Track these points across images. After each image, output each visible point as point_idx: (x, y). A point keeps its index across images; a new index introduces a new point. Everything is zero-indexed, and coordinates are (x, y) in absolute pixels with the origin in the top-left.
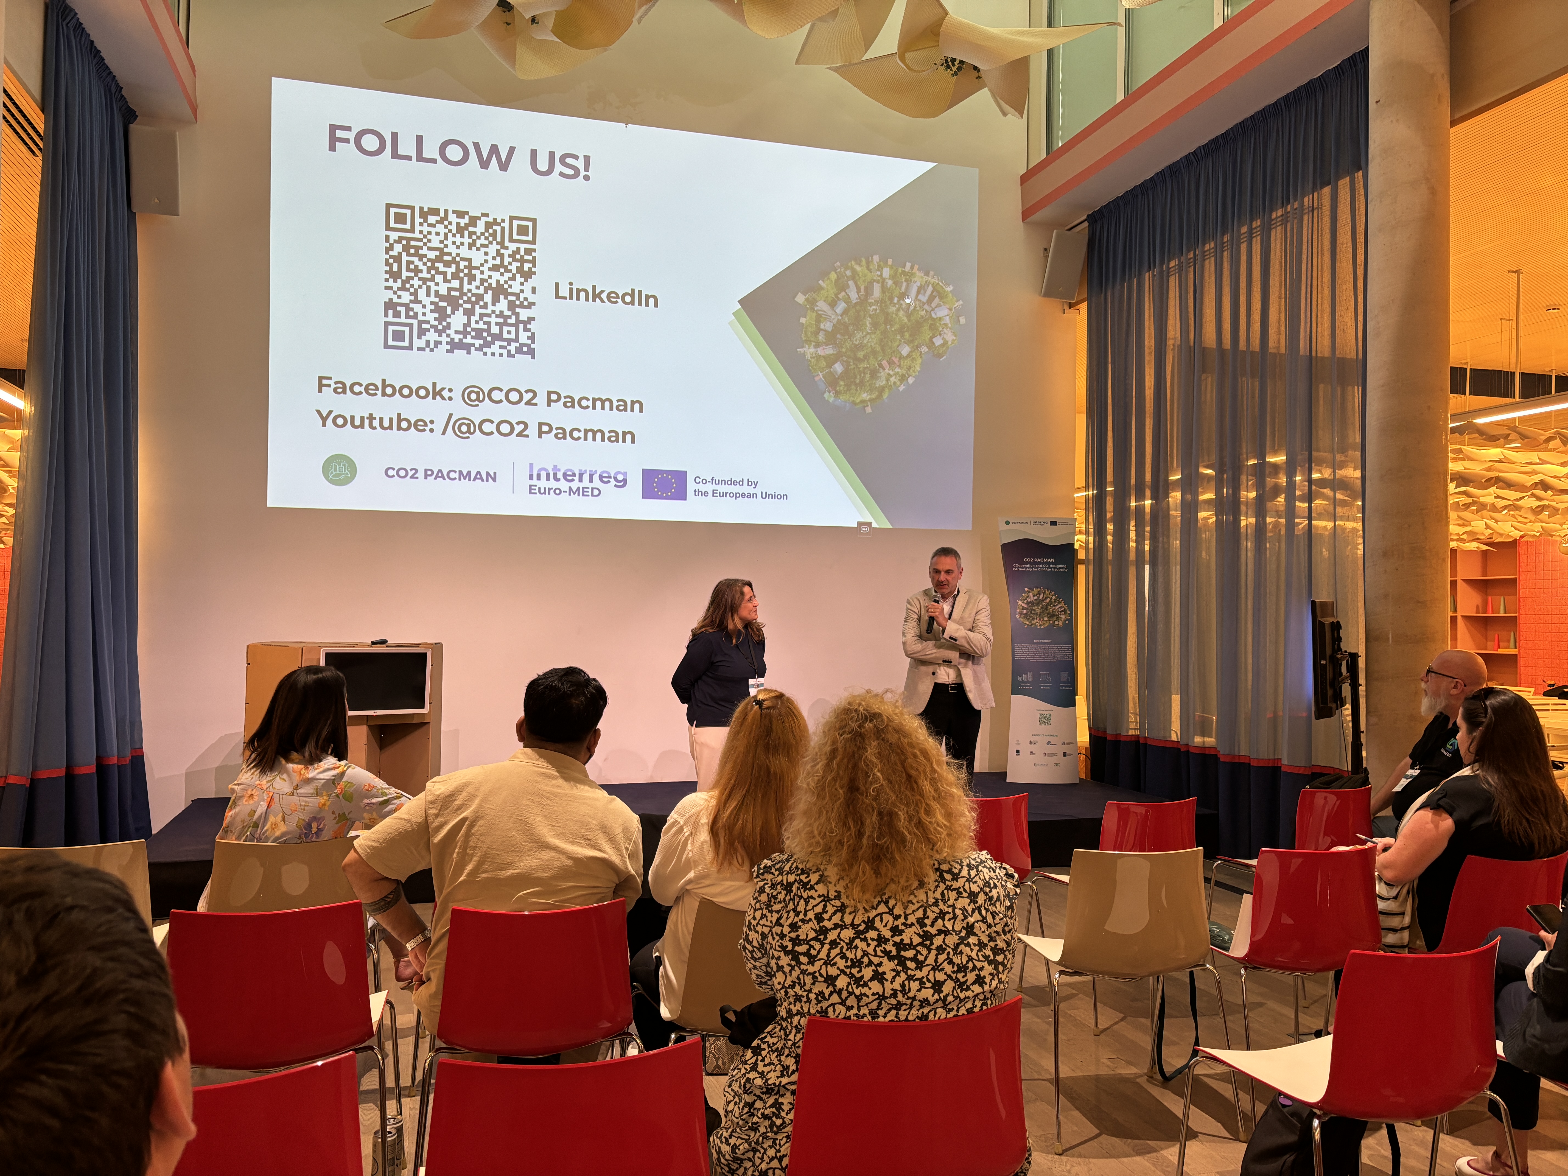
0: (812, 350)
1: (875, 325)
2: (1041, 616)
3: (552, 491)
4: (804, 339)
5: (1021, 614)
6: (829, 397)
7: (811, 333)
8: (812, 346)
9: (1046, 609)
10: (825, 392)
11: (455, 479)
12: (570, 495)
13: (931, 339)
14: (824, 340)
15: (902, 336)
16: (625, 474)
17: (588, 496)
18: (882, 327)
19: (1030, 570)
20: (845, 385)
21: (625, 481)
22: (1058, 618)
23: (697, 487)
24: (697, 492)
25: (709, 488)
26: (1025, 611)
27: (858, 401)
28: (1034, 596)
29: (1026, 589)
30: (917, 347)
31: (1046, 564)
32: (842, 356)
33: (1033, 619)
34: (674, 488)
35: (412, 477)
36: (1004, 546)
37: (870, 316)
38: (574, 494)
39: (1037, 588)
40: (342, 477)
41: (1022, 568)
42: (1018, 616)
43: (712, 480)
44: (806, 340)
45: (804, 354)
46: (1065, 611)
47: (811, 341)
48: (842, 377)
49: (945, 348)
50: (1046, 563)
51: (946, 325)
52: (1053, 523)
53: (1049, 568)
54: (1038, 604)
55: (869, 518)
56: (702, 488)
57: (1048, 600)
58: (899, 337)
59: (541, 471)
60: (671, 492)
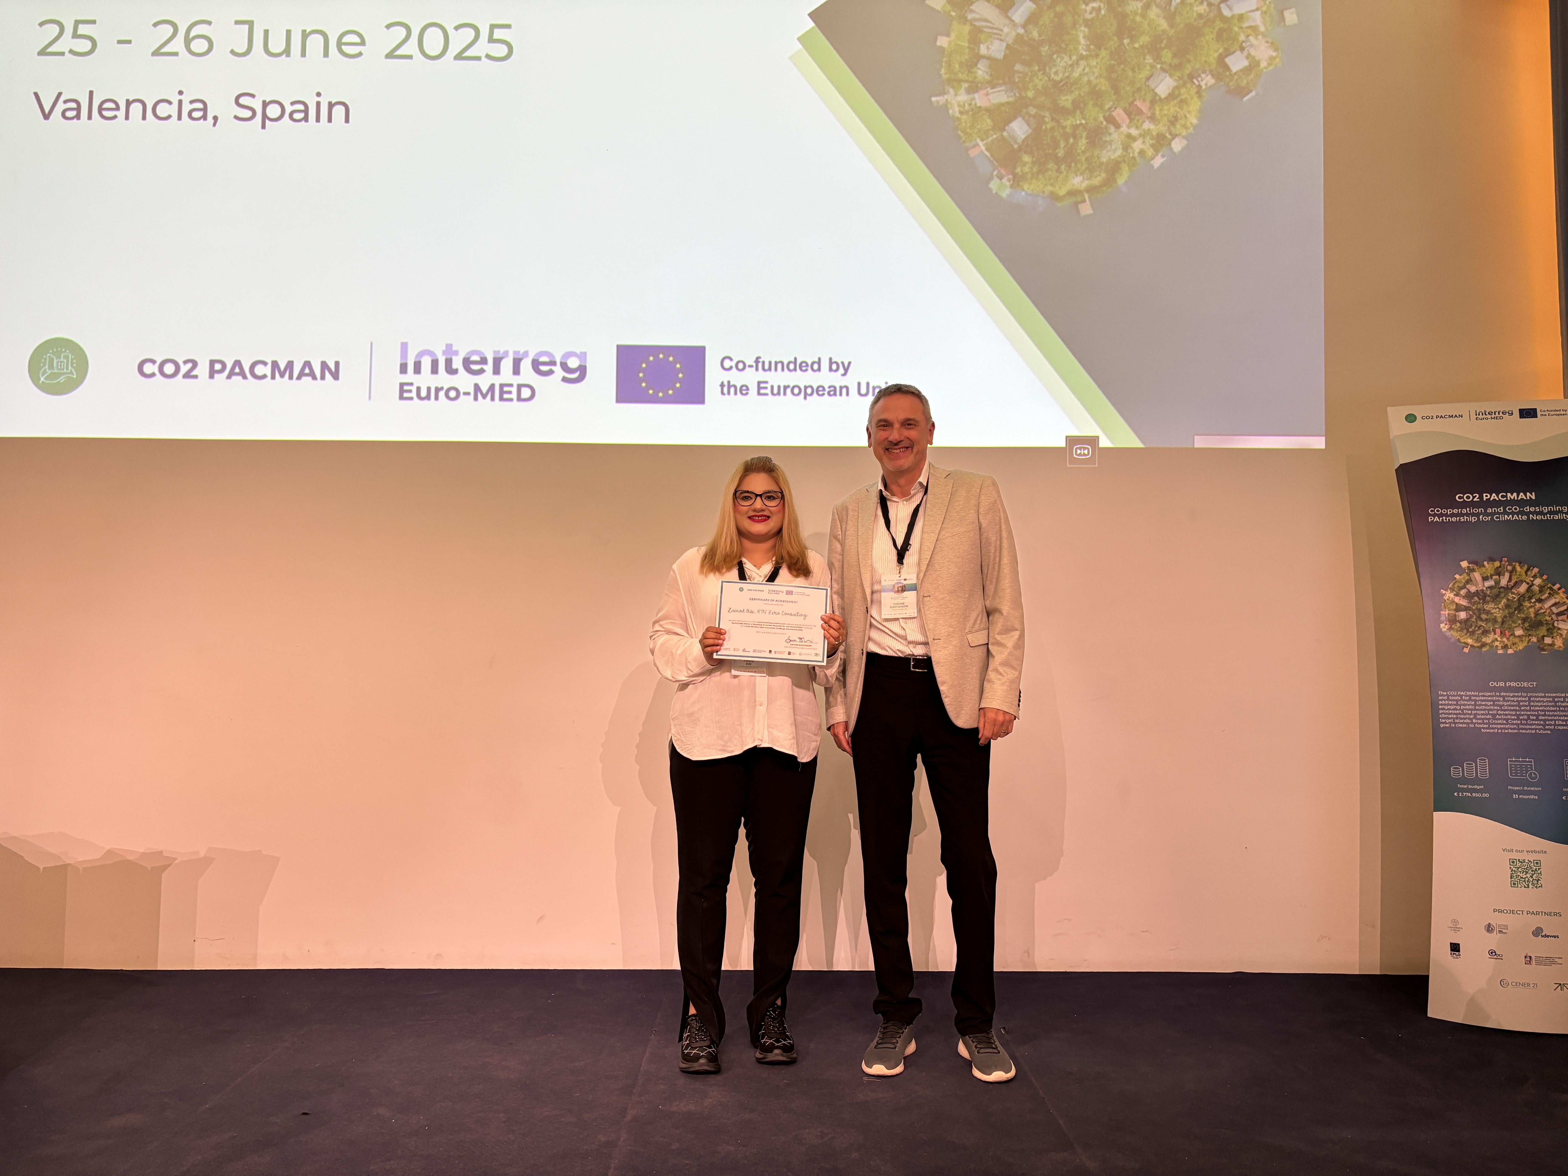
0: (963, 97)
1: (1097, 41)
2: (1505, 626)
3: (442, 394)
4: (945, 77)
5: (1452, 620)
6: (1001, 187)
7: (961, 64)
8: (963, 90)
9: (1519, 608)
10: (991, 178)
11: (265, 376)
12: (476, 399)
13: (1221, 60)
14: (987, 77)
15: (1157, 58)
16: (583, 356)
17: (511, 400)
18: (1113, 43)
19: (1474, 519)
20: (1034, 163)
21: (582, 370)
22: (1552, 630)
23: (726, 377)
24: (726, 388)
25: (750, 378)
26: (1463, 615)
27: (1062, 192)
28: (1485, 579)
29: (1464, 564)
30: (1191, 77)
31: (1513, 507)
32: (1027, 107)
33: (1486, 632)
34: (679, 380)
35: (187, 375)
36: (1404, 471)
37: (1087, 23)
38: (484, 396)
39: (1491, 560)
40: (62, 379)
41: (1452, 515)
42: (1444, 627)
43: (757, 361)
44: (948, 80)
45: (946, 107)
47: (960, 81)
48: (1028, 146)
49: (1252, 76)
50: (1513, 502)
51: (1254, 28)
52: (1528, 413)
53: (1522, 513)
54: (1496, 598)
55: (1090, 429)
56: (737, 378)
57: (1523, 588)
58: (1149, 60)
59: (421, 357)
60: (674, 388)
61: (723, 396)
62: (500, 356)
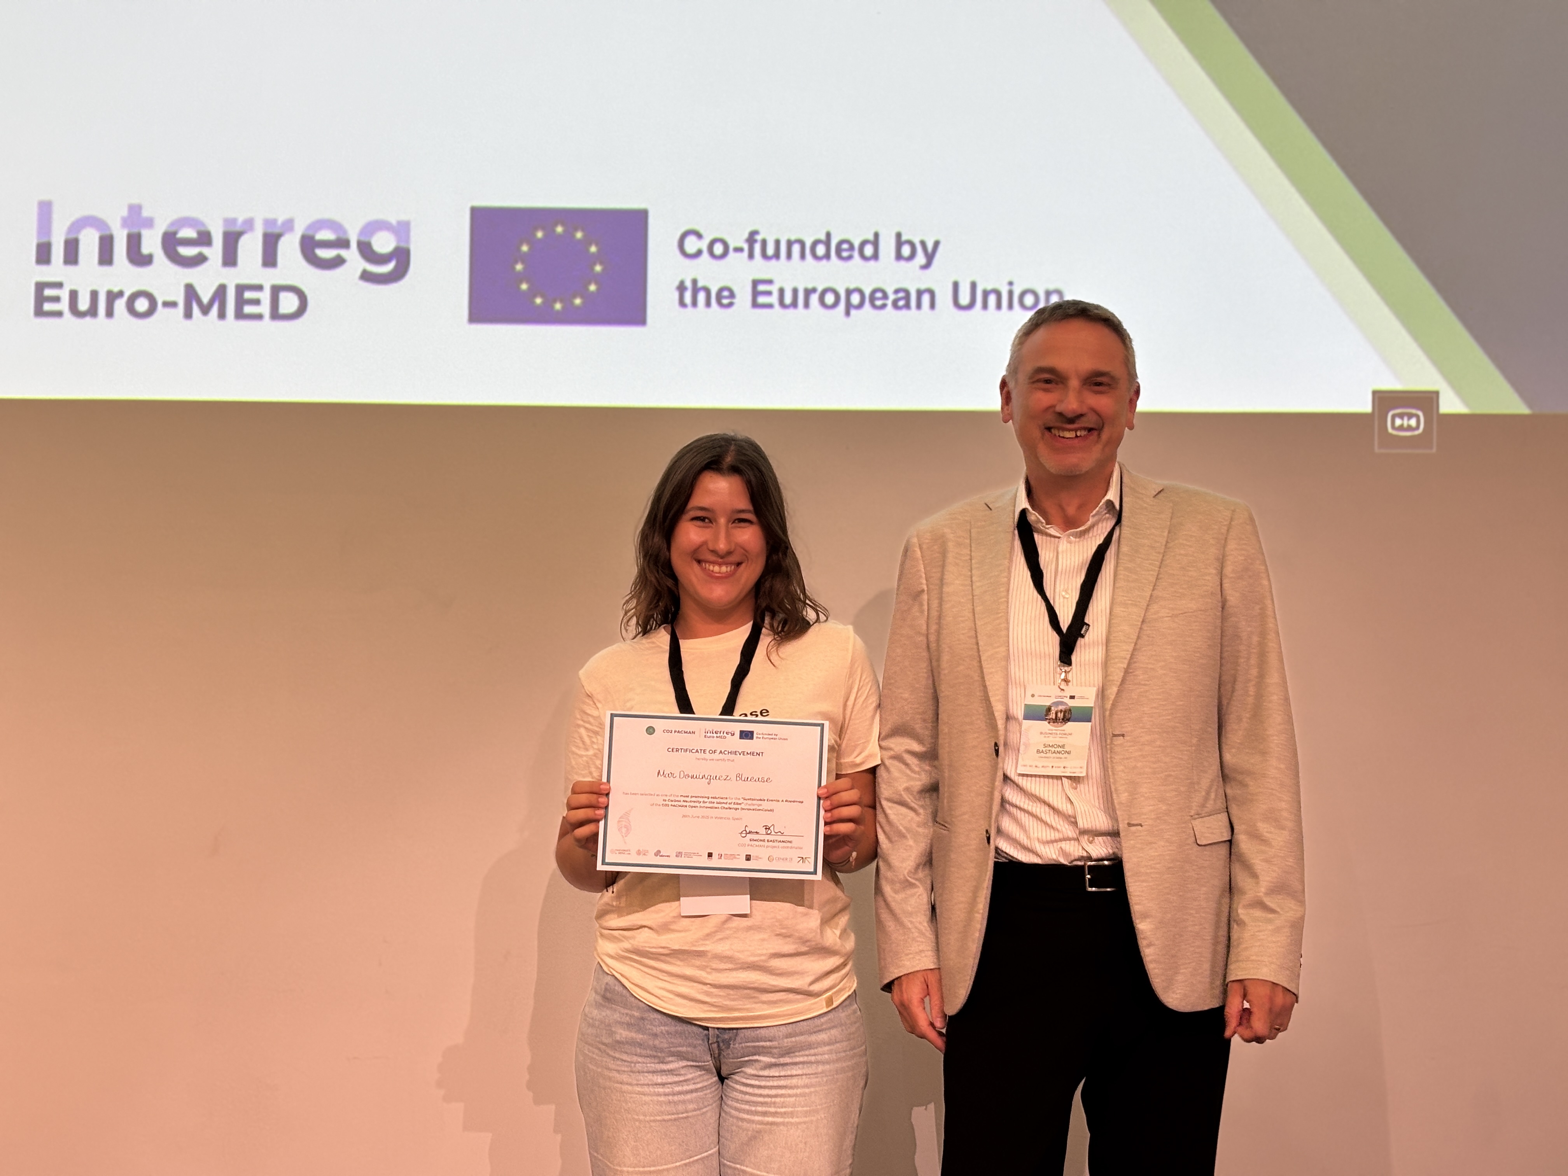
12: (188, 315)
16: (402, 229)
17: (259, 317)
21: (402, 258)
23: (689, 271)
24: (690, 293)
25: (738, 273)
34: (596, 278)
38: (205, 310)
43: (751, 239)
55: (1421, 376)
56: (711, 274)
59: (79, 231)
60: (585, 294)
61: (682, 310)
62: (238, 228)
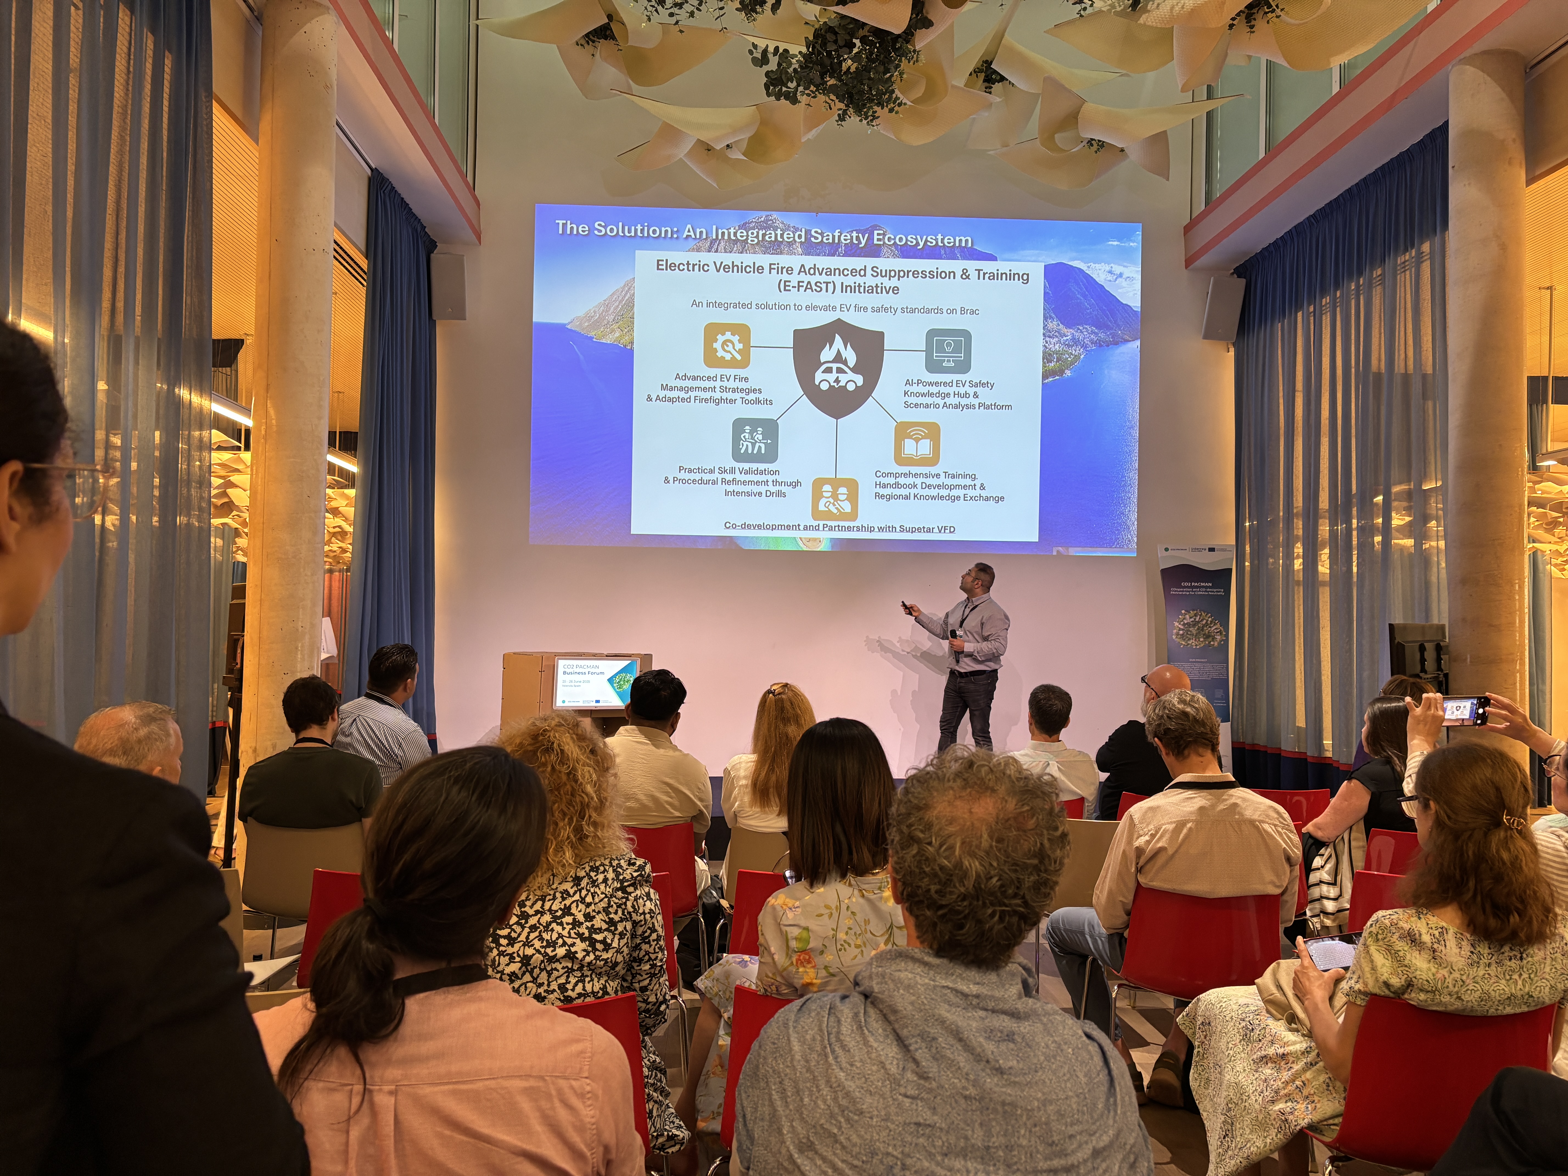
2: (1197, 636)
5: (1177, 634)
9: (1202, 630)
19: (1188, 593)
22: (1214, 639)
26: (1181, 632)
28: (1191, 618)
29: (1183, 612)
31: (1204, 589)
33: (1189, 639)
36: (1163, 571)
39: (1193, 610)
41: (1181, 591)
42: (1174, 637)
46: (1220, 632)
50: (1203, 587)
52: (1212, 550)
53: (1206, 591)
54: (1194, 626)
57: (1204, 622)
